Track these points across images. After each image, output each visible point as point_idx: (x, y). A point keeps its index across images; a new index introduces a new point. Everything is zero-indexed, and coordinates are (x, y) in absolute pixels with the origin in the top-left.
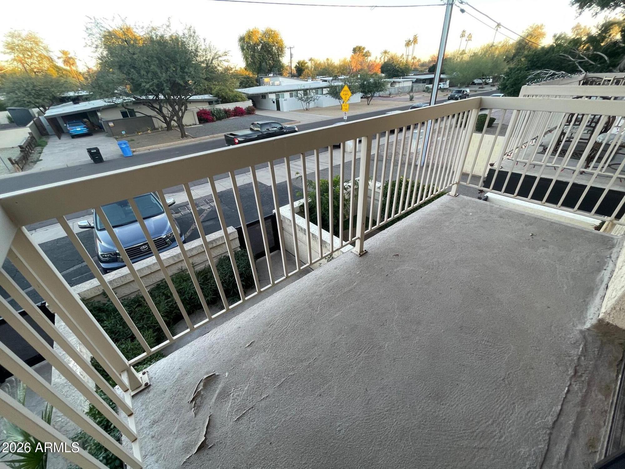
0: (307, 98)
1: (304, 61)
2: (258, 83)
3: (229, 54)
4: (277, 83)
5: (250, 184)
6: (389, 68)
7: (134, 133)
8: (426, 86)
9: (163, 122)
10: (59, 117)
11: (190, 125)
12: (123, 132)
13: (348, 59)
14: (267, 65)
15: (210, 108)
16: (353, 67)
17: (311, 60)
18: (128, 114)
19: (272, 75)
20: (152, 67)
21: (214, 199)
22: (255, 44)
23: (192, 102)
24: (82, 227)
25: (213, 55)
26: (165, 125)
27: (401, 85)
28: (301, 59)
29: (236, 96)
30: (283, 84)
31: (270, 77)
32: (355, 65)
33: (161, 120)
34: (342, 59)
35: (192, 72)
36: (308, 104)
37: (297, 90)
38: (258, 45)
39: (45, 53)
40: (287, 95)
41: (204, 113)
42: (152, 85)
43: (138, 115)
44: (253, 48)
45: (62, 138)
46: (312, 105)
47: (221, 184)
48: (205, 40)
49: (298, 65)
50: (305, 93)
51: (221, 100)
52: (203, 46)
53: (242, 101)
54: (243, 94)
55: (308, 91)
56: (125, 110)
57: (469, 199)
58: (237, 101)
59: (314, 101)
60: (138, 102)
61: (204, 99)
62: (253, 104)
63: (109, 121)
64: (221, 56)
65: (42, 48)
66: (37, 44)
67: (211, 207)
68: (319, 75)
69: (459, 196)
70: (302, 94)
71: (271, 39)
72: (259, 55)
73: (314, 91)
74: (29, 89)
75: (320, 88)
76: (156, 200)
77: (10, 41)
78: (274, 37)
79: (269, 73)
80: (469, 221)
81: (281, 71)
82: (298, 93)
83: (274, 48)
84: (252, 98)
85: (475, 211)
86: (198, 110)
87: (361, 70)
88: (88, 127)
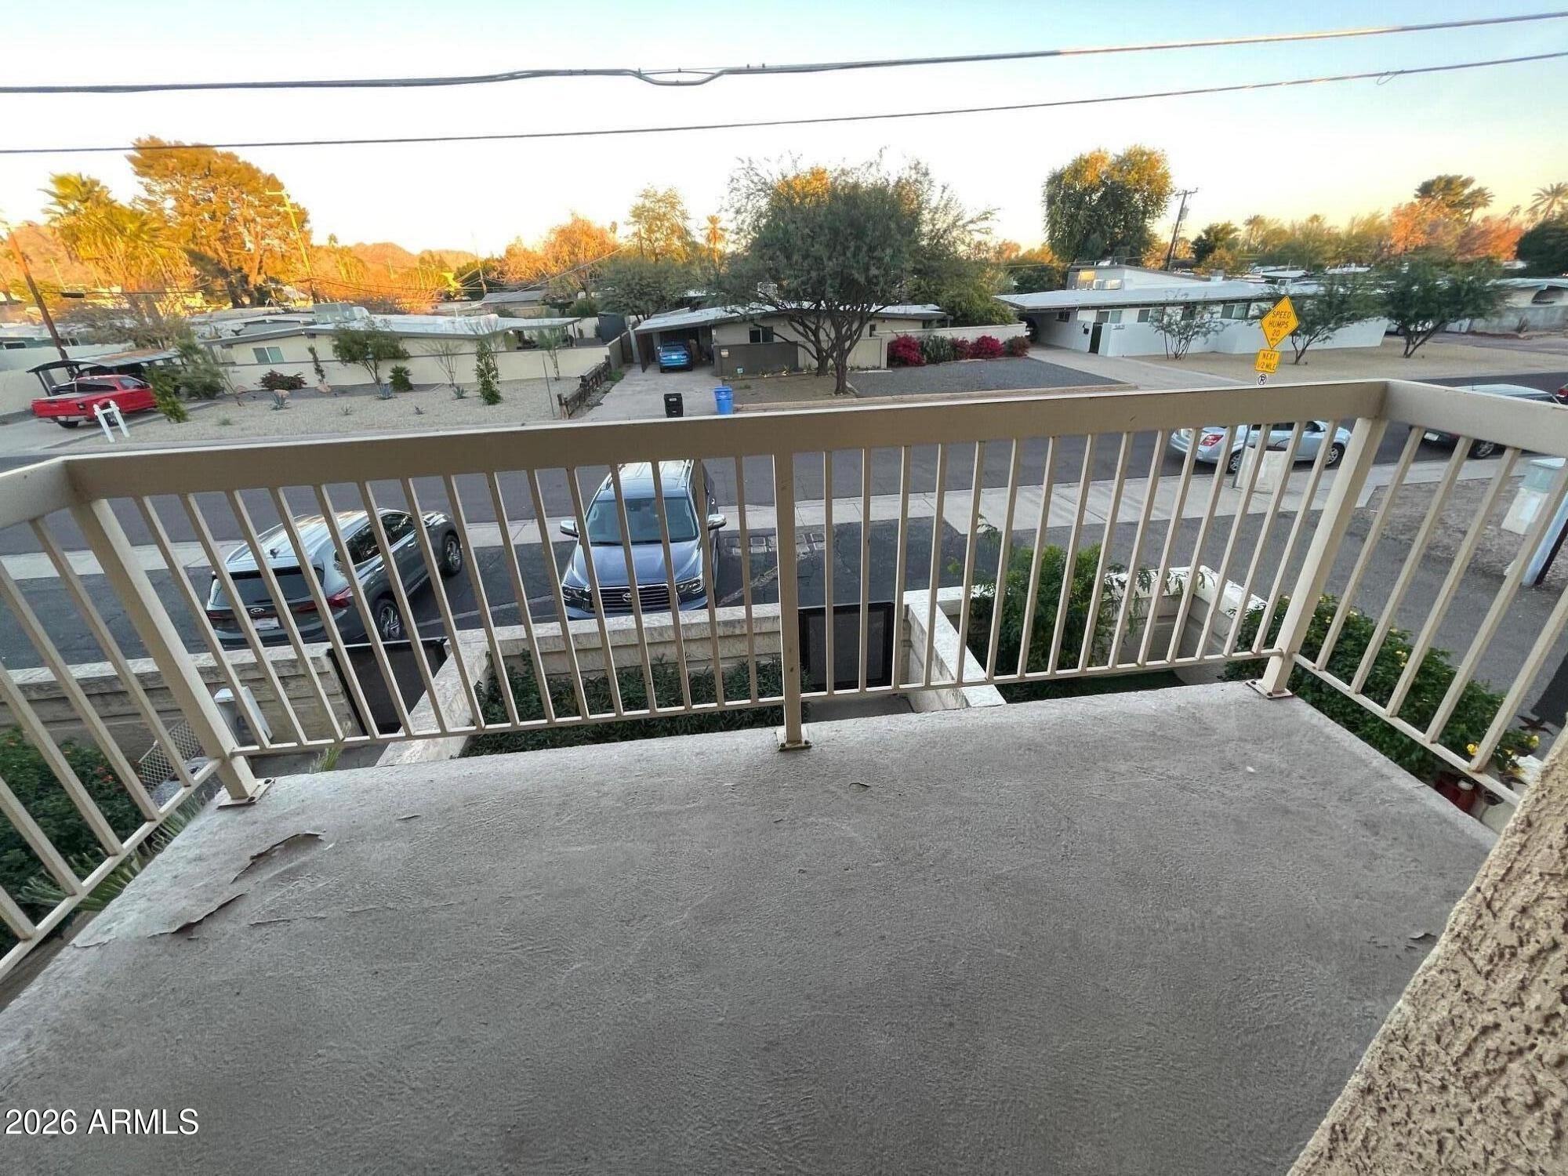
0: (1188, 326)
1: (1228, 225)
2: (1063, 282)
3: (993, 217)
4: (1113, 282)
5: (930, 519)
6: (1551, 241)
7: (756, 373)
9: (815, 358)
10: (657, 333)
11: (867, 369)
12: (740, 371)
14: (1104, 238)
15: (921, 335)
16: (1392, 241)
17: (1255, 222)
18: (760, 334)
19: (1106, 263)
20: (817, 246)
22: (1085, 189)
23: (888, 318)
24: (565, 532)
25: (950, 219)
26: (815, 364)
28: (1219, 220)
29: (990, 311)
30: (1128, 287)
31: (1102, 268)
32: (1403, 234)
33: (811, 354)
34: (1364, 214)
35: (888, 258)
36: (1183, 342)
37: (1164, 305)
38: (1094, 190)
39: (680, 221)
40: (1130, 317)
41: (904, 346)
42: (803, 283)
43: (777, 339)
44: (1078, 200)
45: (648, 371)
46: (1197, 345)
47: (859, 507)
48: (944, 188)
49: (1204, 237)
50: (1188, 311)
51: (952, 318)
52: (933, 204)
53: (1001, 324)
54: (1010, 308)
55: (1199, 308)
56: (756, 329)
57: (1315, 721)
58: (990, 323)
59: (1205, 335)
60: (782, 315)
61: (915, 315)
62: (1028, 333)
63: (724, 347)
64: (972, 222)
65: (678, 213)
66: (673, 207)
67: (812, 551)
68: (1261, 264)
69: (1289, 700)
70: (1176, 315)
71: (1134, 175)
72: (1090, 216)
73: (1220, 308)
74: (633, 283)
75: (1244, 300)
76: (690, 511)
77: (640, 204)
78: (1144, 169)
79: (1103, 257)
80: (1213, 789)
81: (1140, 253)
82: (1163, 313)
83: (1137, 196)
84: (1031, 317)
85: (1284, 766)
86: (893, 337)
87: (1427, 248)
88: (690, 356)
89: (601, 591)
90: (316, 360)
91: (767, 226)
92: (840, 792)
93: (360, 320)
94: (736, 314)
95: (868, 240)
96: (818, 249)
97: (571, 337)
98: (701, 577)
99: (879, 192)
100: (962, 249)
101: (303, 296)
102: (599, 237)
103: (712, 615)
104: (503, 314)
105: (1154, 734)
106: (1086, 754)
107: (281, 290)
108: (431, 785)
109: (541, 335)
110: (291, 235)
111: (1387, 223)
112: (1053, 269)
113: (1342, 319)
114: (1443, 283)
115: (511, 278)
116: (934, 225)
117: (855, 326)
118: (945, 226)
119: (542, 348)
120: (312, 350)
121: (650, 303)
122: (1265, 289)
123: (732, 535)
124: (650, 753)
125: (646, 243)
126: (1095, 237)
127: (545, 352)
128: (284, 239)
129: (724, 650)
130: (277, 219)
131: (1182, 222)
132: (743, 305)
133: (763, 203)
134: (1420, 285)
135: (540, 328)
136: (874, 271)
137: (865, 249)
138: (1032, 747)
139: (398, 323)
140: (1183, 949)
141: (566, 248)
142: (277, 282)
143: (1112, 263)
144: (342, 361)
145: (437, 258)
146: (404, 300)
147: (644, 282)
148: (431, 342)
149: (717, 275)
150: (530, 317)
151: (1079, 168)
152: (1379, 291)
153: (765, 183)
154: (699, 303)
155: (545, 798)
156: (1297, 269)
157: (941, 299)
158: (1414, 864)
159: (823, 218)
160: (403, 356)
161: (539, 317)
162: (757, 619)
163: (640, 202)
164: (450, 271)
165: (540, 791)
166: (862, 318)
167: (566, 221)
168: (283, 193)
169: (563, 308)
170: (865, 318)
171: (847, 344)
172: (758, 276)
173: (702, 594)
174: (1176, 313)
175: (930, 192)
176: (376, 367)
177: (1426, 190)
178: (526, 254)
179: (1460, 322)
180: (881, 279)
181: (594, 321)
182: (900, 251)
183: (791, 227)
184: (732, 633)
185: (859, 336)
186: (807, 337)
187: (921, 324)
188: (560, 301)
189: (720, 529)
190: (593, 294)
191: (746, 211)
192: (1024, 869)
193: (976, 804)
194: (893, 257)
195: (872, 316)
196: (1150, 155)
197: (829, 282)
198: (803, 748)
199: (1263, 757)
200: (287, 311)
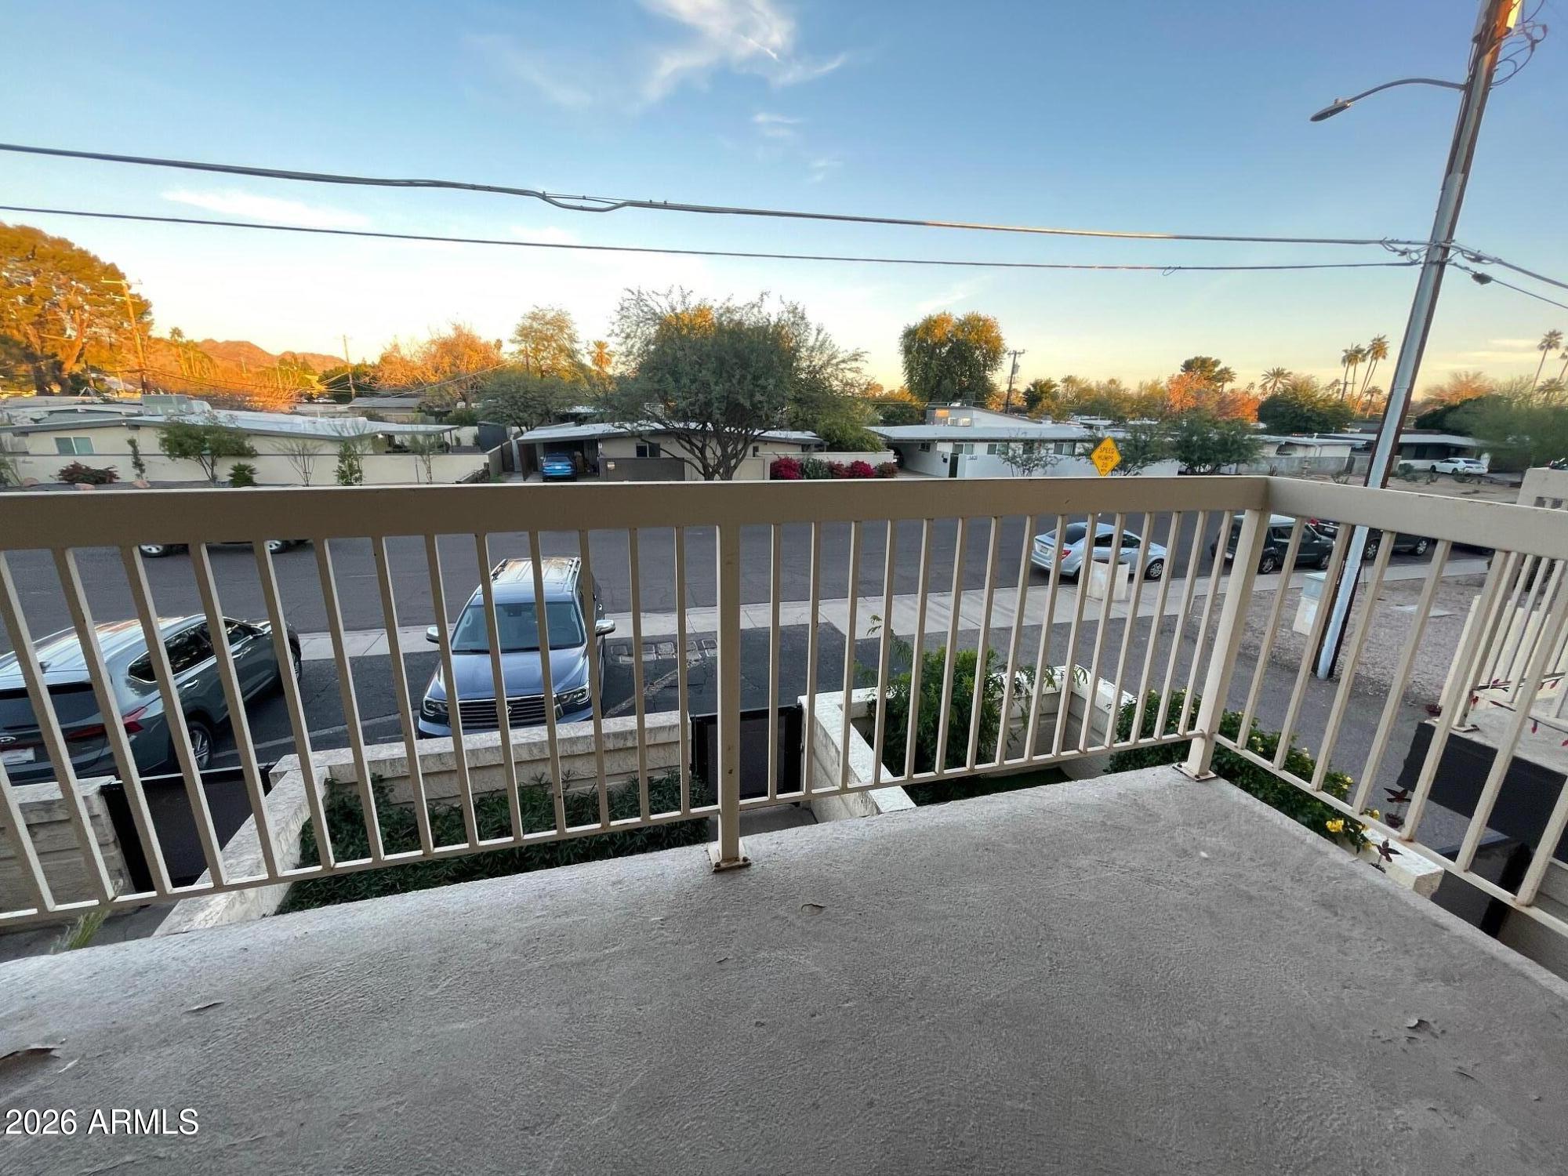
0: (1029, 459)
1: (1049, 381)
2: (922, 418)
3: (862, 359)
4: (965, 420)
5: (806, 626)
6: (1281, 409)
8: (1402, 462)
9: (700, 472)
10: (540, 444)
13: (1164, 382)
14: (953, 383)
15: (801, 457)
16: (1172, 403)
17: (1069, 380)
18: (647, 449)
19: (958, 405)
20: (704, 372)
21: (719, 644)
22: (936, 343)
23: (770, 442)
24: (430, 640)
25: (825, 357)
27: (1312, 453)
28: (1043, 376)
29: (862, 439)
30: (977, 425)
31: (954, 408)
32: (1178, 398)
33: (697, 469)
34: (1149, 380)
35: (771, 387)
36: (1027, 472)
37: (1009, 441)
38: (943, 345)
39: (567, 344)
40: (981, 449)
41: (786, 466)
42: (691, 404)
43: (663, 455)
44: (931, 351)
45: (529, 479)
47: (750, 613)
48: (819, 332)
49: (1032, 389)
50: (1027, 447)
51: (828, 443)
52: (811, 343)
53: (871, 451)
54: (878, 438)
55: (1036, 445)
56: (642, 444)
57: (1244, 801)
58: (862, 450)
59: (1043, 467)
60: (668, 433)
61: (795, 439)
62: (895, 461)
63: (610, 460)
64: (843, 361)
65: (566, 336)
66: (561, 329)
67: (704, 659)
68: (1079, 414)
69: (1214, 782)
70: (1019, 449)
71: (973, 336)
72: (941, 365)
73: (1052, 446)
74: (518, 395)
75: (1071, 440)
76: (576, 617)
77: (527, 324)
78: (982, 332)
79: (954, 399)
80: (1176, 879)
81: (984, 399)
82: (1008, 447)
83: (978, 352)
84: (897, 446)
85: (1232, 849)
86: (775, 458)
87: (1196, 409)
88: (574, 466)
89: (461, 705)
90: (136, 454)
91: (656, 351)
92: (792, 917)
93: (199, 414)
94: (622, 430)
95: (752, 370)
96: (705, 374)
97: (447, 444)
98: (587, 686)
99: (761, 331)
100: (836, 385)
101: (131, 387)
102: (485, 352)
103: (598, 727)
104: (372, 417)
105: (1104, 824)
106: (1045, 850)
107: (103, 380)
108: (245, 955)
109: (414, 440)
110: (125, 325)
111: (1166, 389)
112: (913, 407)
113: (1146, 459)
114: (1214, 436)
115: (385, 384)
116: (811, 362)
117: (740, 447)
118: (820, 363)
119: (414, 452)
120: (132, 443)
121: (534, 415)
122: (1085, 433)
123: (621, 643)
124: (553, 887)
125: (531, 361)
126: (946, 382)
127: (419, 457)
128: (116, 329)
129: (611, 765)
130: (111, 308)
131: (1015, 375)
132: (632, 421)
133: (652, 330)
134: (1198, 435)
135: (413, 434)
136: (758, 397)
137: (749, 377)
138: (987, 846)
139: (245, 420)
140: (1204, 1072)
141: (447, 360)
142: (99, 371)
143: (962, 405)
144: (169, 456)
145: (301, 360)
146: (256, 398)
147: (529, 396)
148: (285, 441)
149: (606, 392)
150: (402, 423)
151: (929, 325)
152: (1170, 439)
153: (655, 314)
154: (586, 418)
155: (413, 958)
156: (1104, 419)
157: (818, 426)
158: (1379, 943)
159: (710, 348)
160: (251, 453)
161: (413, 423)
162: (651, 730)
163: (528, 323)
164: (314, 374)
165: (408, 949)
166: (746, 439)
167: (448, 333)
168: (123, 283)
169: (440, 417)
170: (748, 440)
171: (733, 462)
172: (648, 396)
173: (588, 705)
174: (1019, 448)
175: (806, 334)
176: (213, 464)
177: (1188, 366)
178: (404, 362)
179: (1230, 466)
180: (765, 404)
181: (475, 430)
182: (782, 382)
183: (680, 354)
184: (623, 745)
185: (744, 455)
186: (694, 454)
187: (800, 448)
188: (436, 409)
189: (607, 636)
190: (473, 405)
191: (635, 336)
192: (1014, 991)
193: (946, 917)
194: (776, 386)
195: (755, 439)
196: (985, 321)
197: (716, 405)
198: (740, 867)
199: (1211, 841)
200: (107, 401)
